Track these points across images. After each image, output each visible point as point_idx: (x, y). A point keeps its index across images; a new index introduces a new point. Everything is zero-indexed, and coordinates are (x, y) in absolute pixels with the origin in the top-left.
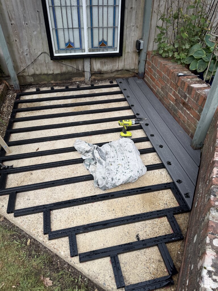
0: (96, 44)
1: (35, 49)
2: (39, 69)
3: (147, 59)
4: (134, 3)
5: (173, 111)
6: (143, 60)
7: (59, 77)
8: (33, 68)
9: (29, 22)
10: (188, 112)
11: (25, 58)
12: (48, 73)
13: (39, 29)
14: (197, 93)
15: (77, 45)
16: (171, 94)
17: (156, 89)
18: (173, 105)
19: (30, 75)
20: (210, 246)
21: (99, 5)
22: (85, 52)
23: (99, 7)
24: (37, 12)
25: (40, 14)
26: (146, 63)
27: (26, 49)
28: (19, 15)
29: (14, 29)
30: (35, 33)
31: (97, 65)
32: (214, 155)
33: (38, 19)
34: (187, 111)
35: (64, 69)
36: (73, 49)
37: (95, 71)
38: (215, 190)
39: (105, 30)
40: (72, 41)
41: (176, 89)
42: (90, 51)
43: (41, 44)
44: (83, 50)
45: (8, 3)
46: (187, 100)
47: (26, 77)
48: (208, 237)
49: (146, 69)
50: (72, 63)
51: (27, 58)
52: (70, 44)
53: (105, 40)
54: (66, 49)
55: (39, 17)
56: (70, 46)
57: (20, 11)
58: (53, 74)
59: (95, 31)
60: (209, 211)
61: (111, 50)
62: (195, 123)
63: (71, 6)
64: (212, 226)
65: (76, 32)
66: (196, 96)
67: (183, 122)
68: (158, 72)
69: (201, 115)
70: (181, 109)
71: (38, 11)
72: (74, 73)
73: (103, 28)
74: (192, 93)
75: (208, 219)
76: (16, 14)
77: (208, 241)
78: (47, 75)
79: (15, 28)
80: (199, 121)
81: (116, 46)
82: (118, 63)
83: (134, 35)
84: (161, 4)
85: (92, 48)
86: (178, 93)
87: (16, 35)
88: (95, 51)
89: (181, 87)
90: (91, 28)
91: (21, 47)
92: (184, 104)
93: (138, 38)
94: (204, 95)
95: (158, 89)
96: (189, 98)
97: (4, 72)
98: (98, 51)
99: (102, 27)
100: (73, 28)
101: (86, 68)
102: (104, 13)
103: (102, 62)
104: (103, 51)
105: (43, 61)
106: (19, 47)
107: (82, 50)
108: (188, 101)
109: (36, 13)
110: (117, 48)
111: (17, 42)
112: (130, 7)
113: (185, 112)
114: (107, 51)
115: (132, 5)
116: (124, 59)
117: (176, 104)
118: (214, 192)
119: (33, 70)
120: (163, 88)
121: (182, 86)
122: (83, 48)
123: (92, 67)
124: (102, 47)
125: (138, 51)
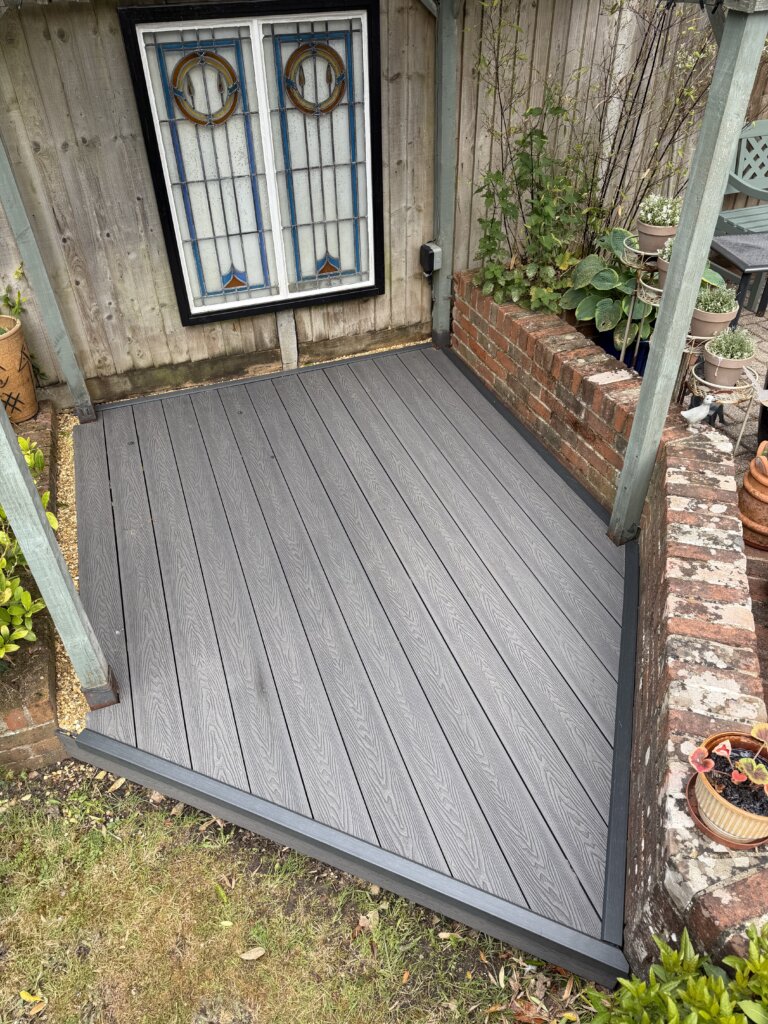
0: (308, 267)
1: (132, 300)
2: (148, 354)
3: (456, 295)
4: (404, 151)
5: (548, 442)
6: (445, 299)
7: (207, 369)
8: (128, 353)
9: (115, 228)
10: (590, 447)
11: (103, 326)
12: (175, 362)
13: (143, 246)
14: (607, 399)
15: (255, 276)
16: (536, 398)
17: (491, 381)
18: (545, 426)
19: (119, 372)
20: (676, 757)
21: (311, 165)
22: (278, 293)
23: (312, 172)
24: (137, 202)
25: (146, 206)
26: (452, 307)
27: (107, 302)
28: (86, 214)
29: (71, 253)
30: (133, 256)
31: (315, 324)
32: (665, 564)
33: (140, 217)
34: (587, 444)
35: (220, 347)
36: (246, 289)
37: (310, 340)
38: (675, 645)
39: (331, 230)
40: (240, 267)
41: (548, 384)
42: (292, 289)
43: (150, 285)
44: (274, 291)
45: (54, 186)
46: (583, 415)
47: (110, 379)
48: (670, 741)
49: (454, 321)
50: (243, 326)
51: (110, 327)
52: (234, 278)
53: (334, 253)
54: (226, 292)
55: (144, 215)
56: (234, 281)
57: (88, 204)
58: (190, 361)
59: (304, 235)
60: (667, 690)
61: (353, 279)
62: (611, 476)
63: (233, 178)
64: (676, 719)
65: (252, 243)
66: (605, 408)
67: (578, 471)
68: (493, 335)
69: (624, 455)
70: (571, 438)
71: (139, 199)
72: (250, 355)
73: (324, 224)
74: (595, 400)
75: (667, 708)
76: (75, 213)
77: (670, 747)
78: (172, 366)
79: (74, 249)
80: (620, 470)
81: (364, 269)
82: (375, 311)
83: (413, 231)
84: (479, 144)
85: (300, 281)
86: (557, 396)
87: (79, 269)
88: (307, 287)
89: (563, 380)
90: (293, 229)
91: (91, 299)
92: (576, 425)
93: (423, 240)
94: (626, 404)
95: (496, 380)
96: (587, 410)
97: (43, 374)
98: (316, 286)
99: (321, 223)
100: (241, 234)
101: (283, 336)
102: (325, 183)
103: (328, 314)
104: (329, 285)
105: (157, 332)
106: (86, 298)
107: (270, 289)
108: (585, 419)
109: (134, 202)
110: (367, 273)
111: (80, 287)
112: (396, 161)
113: (582, 448)
114: (341, 283)
115: (399, 155)
116: (391, 300)
117: (553, 425)
118: (673, 649)
119: (128, 358)
120: (513, 381)
121: (567, 380)
122: (273, 284)
123: (301, 331)
124: (326, 276)
125: (427, 275)
